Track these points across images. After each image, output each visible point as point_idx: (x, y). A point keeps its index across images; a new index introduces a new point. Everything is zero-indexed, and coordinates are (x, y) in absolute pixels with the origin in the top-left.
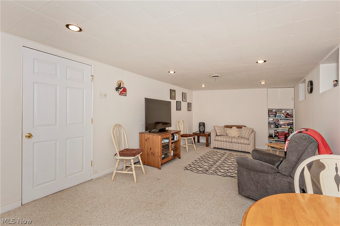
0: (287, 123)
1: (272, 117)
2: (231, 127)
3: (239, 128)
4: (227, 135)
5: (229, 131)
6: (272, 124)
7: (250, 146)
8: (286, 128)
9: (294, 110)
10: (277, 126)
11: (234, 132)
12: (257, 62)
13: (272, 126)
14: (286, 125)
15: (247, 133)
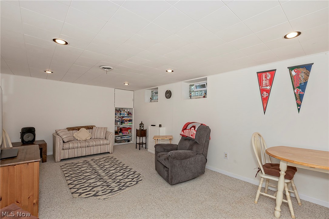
0: (128, 120)
1: (118, 115)
2: (78, 129)
3: (89, 129)
4: (75, 139)
5: (76, 134)
6: (118, 121)
7: (109, 145)
8: (128, 124)
9: (133, 109)
10: (122, 123)
11: (83, 134)
12: (167, 71)
13: (119, 123)
14: (128, 121)
15: (103, 133)
